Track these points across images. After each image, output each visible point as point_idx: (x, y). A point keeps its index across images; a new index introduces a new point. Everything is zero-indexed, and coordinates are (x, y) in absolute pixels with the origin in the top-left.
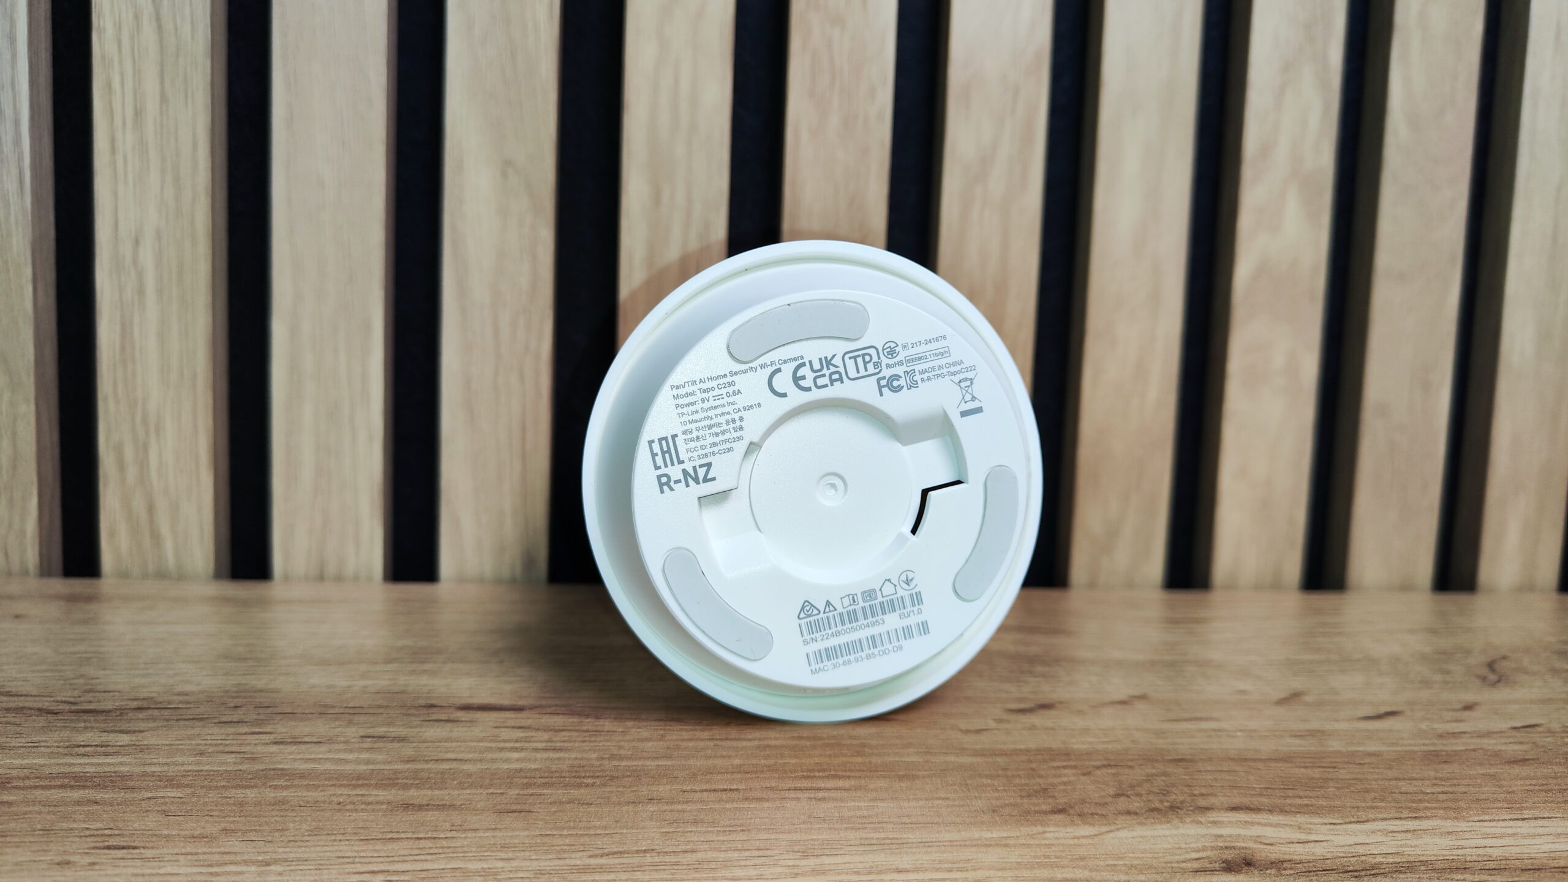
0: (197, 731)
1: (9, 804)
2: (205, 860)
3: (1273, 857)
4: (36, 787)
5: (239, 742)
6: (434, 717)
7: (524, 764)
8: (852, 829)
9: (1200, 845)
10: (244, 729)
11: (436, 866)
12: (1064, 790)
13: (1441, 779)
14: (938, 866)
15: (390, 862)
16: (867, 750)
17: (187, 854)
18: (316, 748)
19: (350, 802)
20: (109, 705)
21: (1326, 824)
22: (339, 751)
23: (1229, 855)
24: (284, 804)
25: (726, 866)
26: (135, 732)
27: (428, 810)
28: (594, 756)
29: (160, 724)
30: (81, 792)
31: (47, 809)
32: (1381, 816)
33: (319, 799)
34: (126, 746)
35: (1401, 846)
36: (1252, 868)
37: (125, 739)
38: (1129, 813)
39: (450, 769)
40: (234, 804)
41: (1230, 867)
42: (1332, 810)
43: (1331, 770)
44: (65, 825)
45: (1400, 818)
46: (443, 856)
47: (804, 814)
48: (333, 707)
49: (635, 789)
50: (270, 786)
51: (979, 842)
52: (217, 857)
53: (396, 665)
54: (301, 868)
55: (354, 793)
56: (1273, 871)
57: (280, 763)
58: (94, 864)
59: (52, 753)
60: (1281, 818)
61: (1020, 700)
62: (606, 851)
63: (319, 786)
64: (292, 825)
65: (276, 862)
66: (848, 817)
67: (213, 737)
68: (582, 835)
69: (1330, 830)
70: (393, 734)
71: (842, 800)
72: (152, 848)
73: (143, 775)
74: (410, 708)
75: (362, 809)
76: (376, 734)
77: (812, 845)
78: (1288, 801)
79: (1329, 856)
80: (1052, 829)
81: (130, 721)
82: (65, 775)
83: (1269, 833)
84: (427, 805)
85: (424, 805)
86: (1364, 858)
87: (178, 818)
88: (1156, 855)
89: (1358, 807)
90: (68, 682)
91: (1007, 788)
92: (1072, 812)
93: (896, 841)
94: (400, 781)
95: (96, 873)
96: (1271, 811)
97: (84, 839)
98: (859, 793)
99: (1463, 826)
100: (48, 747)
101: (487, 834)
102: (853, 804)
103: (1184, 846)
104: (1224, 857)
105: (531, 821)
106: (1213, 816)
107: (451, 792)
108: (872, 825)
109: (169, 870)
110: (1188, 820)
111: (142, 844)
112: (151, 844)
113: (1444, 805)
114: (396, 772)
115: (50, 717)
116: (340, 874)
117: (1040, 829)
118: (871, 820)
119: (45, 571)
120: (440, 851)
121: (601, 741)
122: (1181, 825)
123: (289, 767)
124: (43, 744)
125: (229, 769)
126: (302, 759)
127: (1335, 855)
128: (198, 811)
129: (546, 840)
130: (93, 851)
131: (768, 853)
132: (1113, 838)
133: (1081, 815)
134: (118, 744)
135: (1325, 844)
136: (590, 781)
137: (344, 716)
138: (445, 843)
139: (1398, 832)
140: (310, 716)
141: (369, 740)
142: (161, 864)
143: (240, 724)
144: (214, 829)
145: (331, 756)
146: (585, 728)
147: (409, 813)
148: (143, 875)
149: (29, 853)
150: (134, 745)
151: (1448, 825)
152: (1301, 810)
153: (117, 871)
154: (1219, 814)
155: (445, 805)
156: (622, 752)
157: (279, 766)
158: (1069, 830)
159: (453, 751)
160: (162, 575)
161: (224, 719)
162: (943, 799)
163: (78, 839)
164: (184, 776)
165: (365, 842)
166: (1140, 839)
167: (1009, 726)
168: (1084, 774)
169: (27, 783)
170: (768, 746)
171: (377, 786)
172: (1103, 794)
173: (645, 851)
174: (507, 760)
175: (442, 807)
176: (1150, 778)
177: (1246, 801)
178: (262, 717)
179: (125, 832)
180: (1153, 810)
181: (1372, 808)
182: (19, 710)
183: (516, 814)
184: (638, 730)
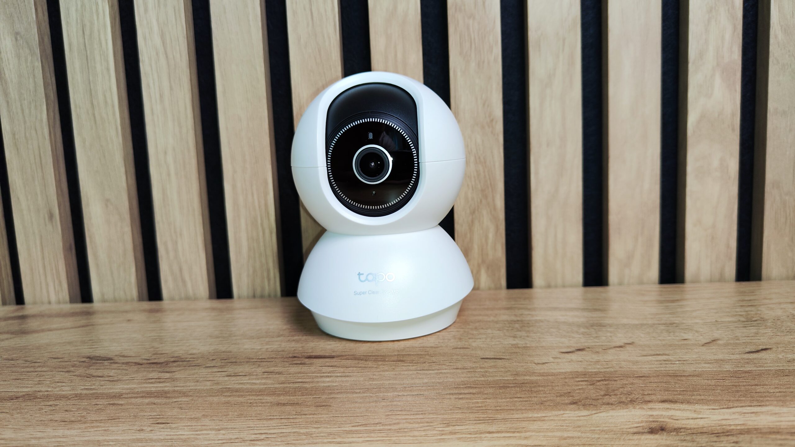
0: (196, 371)
1: (122, 405)
2: (195, 429)
3: (676, 426)
4: (132, 397)
5: (213, 376)
6: (295, 362)
7: (331, 384)
8: (472, 412)
9: (640, 420)
10: (215, 370)
11: (287, 431)
12: (579, 393)
13: (781, 385)
14: (509, 430)
15: (269, 429)
16: (487, 374)
17: (188, 426)
18: (244, 378)
19: (255, 403)
20: (162, 360)
21: (710, 409)
22: (253, 379)
23: (654, 425)
24: (228, 404)
25: (411, 431)
26: (172, 372)
27: (287, 406)
28: (362, 379)
29: (182, 368)
30: (149, 399)
31: (135, 407)
32: (741, 405)
33: (242, 401)
34: (168, 378)
35: (747, 420)
36: (664, 432)
37: (168, 375)
38: (608, 404)
39: (299, 387)
40: (208, 404)
41: (652, 431)
42: (715, 401)
43: (722, 381)
44: (142, 414)
45: (751, 406)
46: (291, 426)
47: (451, 406)
48: (253, 359)
49: (377, 394)
50: (223, 396)
51: (531, 419)
52: (200, 427)
53: (281, 338)
54: (232, 432)
55: (257, 398)
56: (674, 433)
57: (228, 385)
58: (152, 430)
59: (139, 382)
60: (686, 406)
61: (568, 347)
62: (360, 424)
63: (243, 395)
64: (230, 413)
65: (222, 429)
66: (472, 407)
67: (203, 374)
68: (351, 416)
69: (711, 412)
70: (276, 371)
71: (470, 399)
72: (175, 423)
73: (173, 392)
74: (285, 358)
75: (260, 406)
76: (269, 371)
77: (452, 420)
78: (693, 397)
79: (706, 426)
80: (567, 412)
81: (170, 367)
82: (143, 392)
83: (678, 414)
84: (287, 403)
85: (285, 404)
86: (724, 427)
87: (186, 410)
88: (616, 425)
89: (730, 400)
90: (147, 350)
91: (551, 392)
92: (580, 403)
93: (492, 419)
94: (276, 393)
95: (152, 434)
96: (682, 403)
97: (149, 420)
98: (479, 395)
99: (785, 410)
100: (138, 379)
101: (310, 416)
102: (475, 401)
103: (632, 420)
104: (651, 426)
105: (330, 410)
106: (651, 405)
107: (298, 397)
108: (482, 411)
109: (180, 433)
110: (638, 407)
111: (171, 422)
112: (175, 422)
113: (778, 399)
114: (276, 388)
115: (139, 366)
116: (248, 434)
117: (562, 412)
118: (482, 408)
119: (141, 299)
120: (290, 424)
121: (366, 372)
122: (633, 410)
123: (232, 387)
124: (136, 378)
125: (208, 388)
126: (238, 383)
127: (709, 425)
128: (194, 407)
129: (335, 418)
130: (152, 425)
131: (431, 424)
132: (597, 417)
133: (584, 405)
134: (165, 377)
135: (706, 419)
136: (358, 391)
137: (257, 363)
138: (292, 421)
139: (748, 413)
140: (243, 363)
141: (266, 374)
142: (178, 430)
143: (214, 368)
144: (199, 415)
145: (249, 382)
146: (360, 366)
147: (279, 407)
148: (170, 435)
149: (128, 426)
150: (171, 378)
151: (777, 409)
152: (698, 402)
153: (161, 433)
154: (654, 405)
155: (294, 403)
156: (375, 377)
157: (228, 387)
158: (576, 412)
159: (301, 378)
160: (188, 298)
161: (208, 365)
162: (519, 398)
163: (146, 420)
164: (190, 392)
165: (259, 420)
166: (610, 417)
167: (559, 360)
168: (591, 385)
169: (129, 396)
170: (441, 373)
171: (267, 395)
172: (598, 394)
173: (377, 424)
174: (324, 382)
175: (293, 404)
176: (624, 386)
177: (670, 397)
178: (223, 364)
179: (165, 417)
180: (621, 402)
181: (737, 400)
182: (127, 363)
183: (324, 407)
184: (383, 366)
